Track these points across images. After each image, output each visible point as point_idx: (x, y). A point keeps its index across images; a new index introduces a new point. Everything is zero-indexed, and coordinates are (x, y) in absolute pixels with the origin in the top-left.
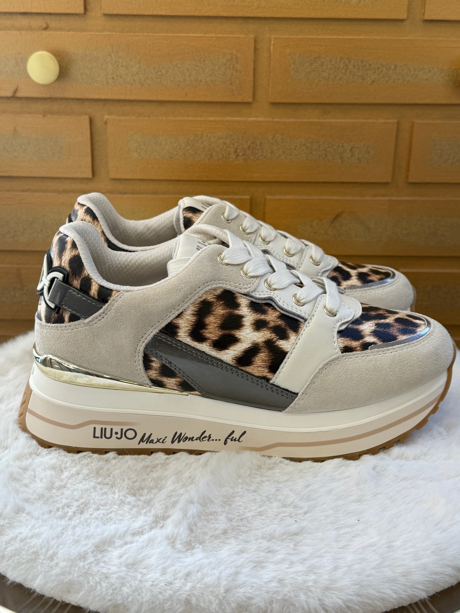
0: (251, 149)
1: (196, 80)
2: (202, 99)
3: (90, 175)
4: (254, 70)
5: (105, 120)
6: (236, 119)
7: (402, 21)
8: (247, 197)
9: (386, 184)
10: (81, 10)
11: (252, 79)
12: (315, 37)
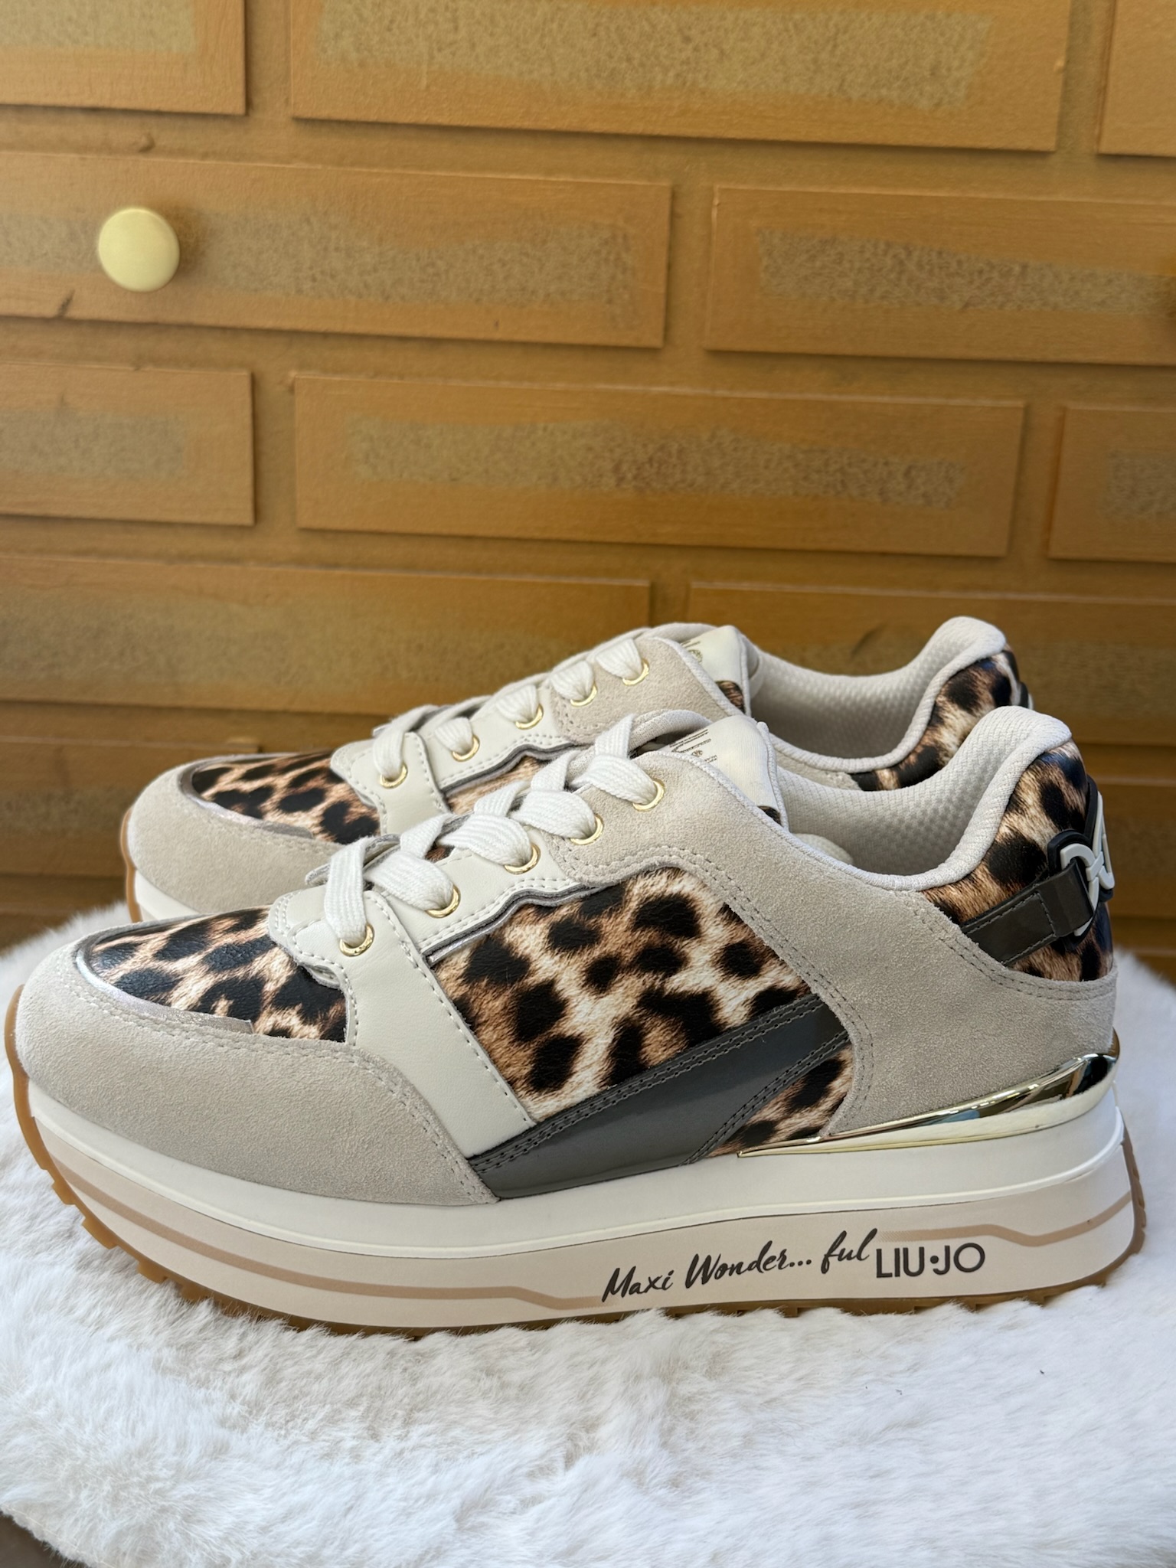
0: (656, 465)
1: (523, 289)
2: (536, 336)
3: (247, 519)
4: (669, 267)
5: (290, 381)
6: (621, 387)
7: (1043, 154)
8: (643, 583)
9: (992, 560)
10: (237, 106)
11: (662, 290)
12: (824, 189)
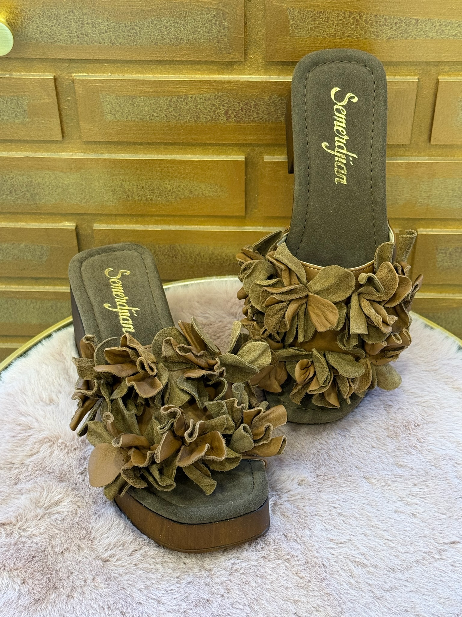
0: (244, 111)
1: (177, 38)
3: (59, 138)
4: (245, 24)
8: (241, 158)
9: (403, 146)
11: (243, 36)
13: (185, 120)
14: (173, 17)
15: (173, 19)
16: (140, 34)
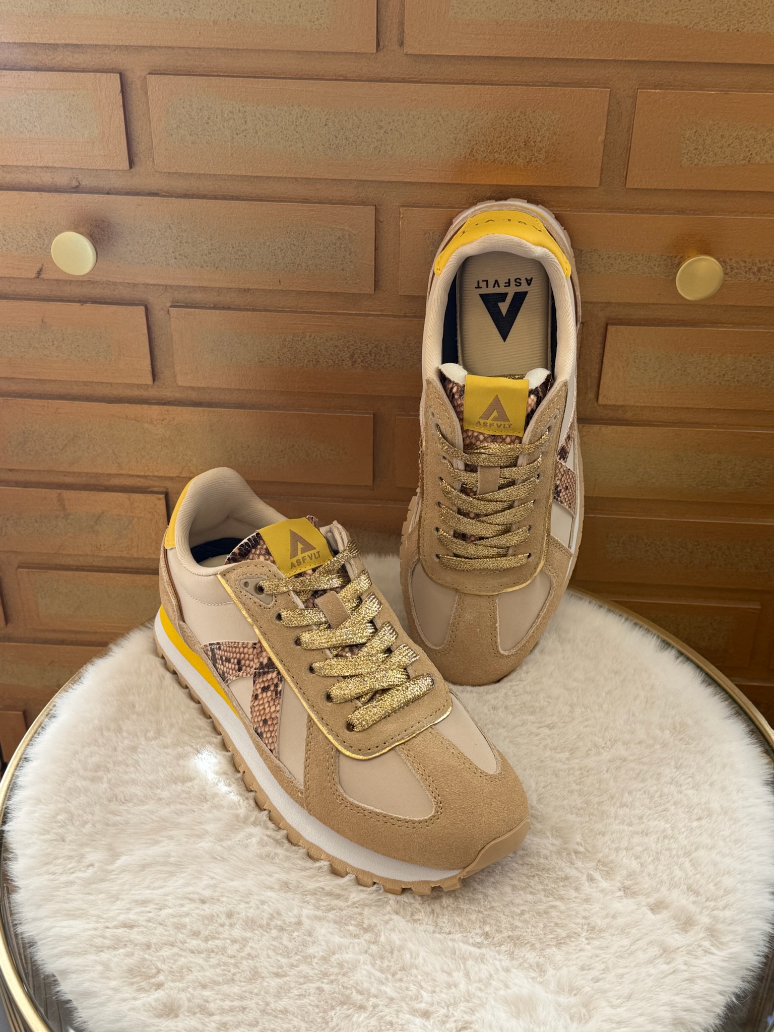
1: (294, 263)
2: (303, 288)
3: (149, 381)
4: (376, 250)
5: (167, 309)
8: (369, 415)
10: (124, 165)
11: (372, 263)
13: (302, 364)
14: (290, 238)
15: (290, 240)
16: (250, 258)
